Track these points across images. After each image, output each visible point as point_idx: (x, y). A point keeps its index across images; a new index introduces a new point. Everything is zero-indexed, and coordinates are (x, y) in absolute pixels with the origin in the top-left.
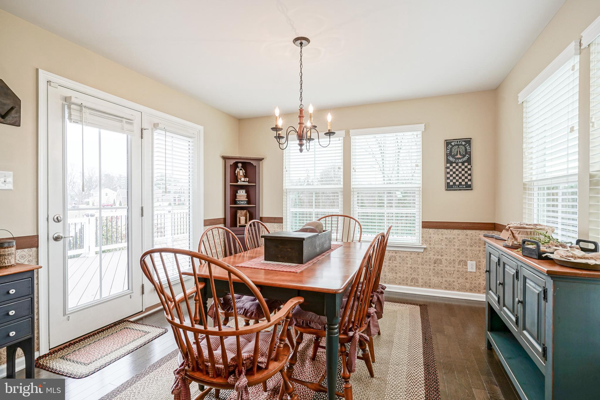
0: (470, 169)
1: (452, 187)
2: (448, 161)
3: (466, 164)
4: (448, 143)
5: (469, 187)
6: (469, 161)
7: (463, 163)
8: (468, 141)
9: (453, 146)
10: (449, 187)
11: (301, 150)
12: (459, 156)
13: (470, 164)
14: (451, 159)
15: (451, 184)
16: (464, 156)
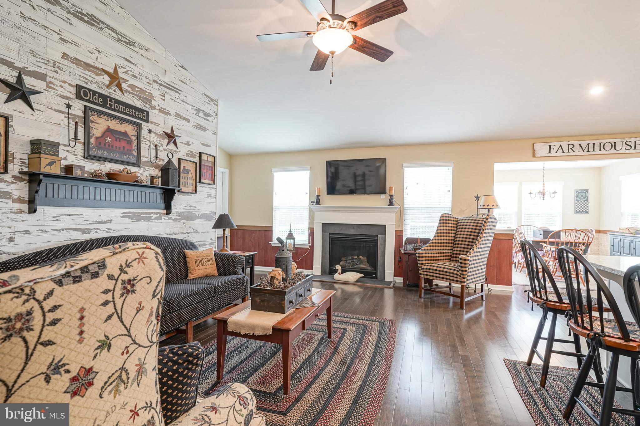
0: (588, 204)
1: (578, 212)
2: (576, 200)
3: (586, 202)
4: (576, 191)
5: (587, 213)
6: (587, 200)
7: (584, 201)
8: (587, 191)
9: (579, 193)
10: (576, 212)
11: (544, 199)
12: (582, 198)
13: (588, 202)
14: (578, 199)
15: (578, 211)
16: (585, 198)
